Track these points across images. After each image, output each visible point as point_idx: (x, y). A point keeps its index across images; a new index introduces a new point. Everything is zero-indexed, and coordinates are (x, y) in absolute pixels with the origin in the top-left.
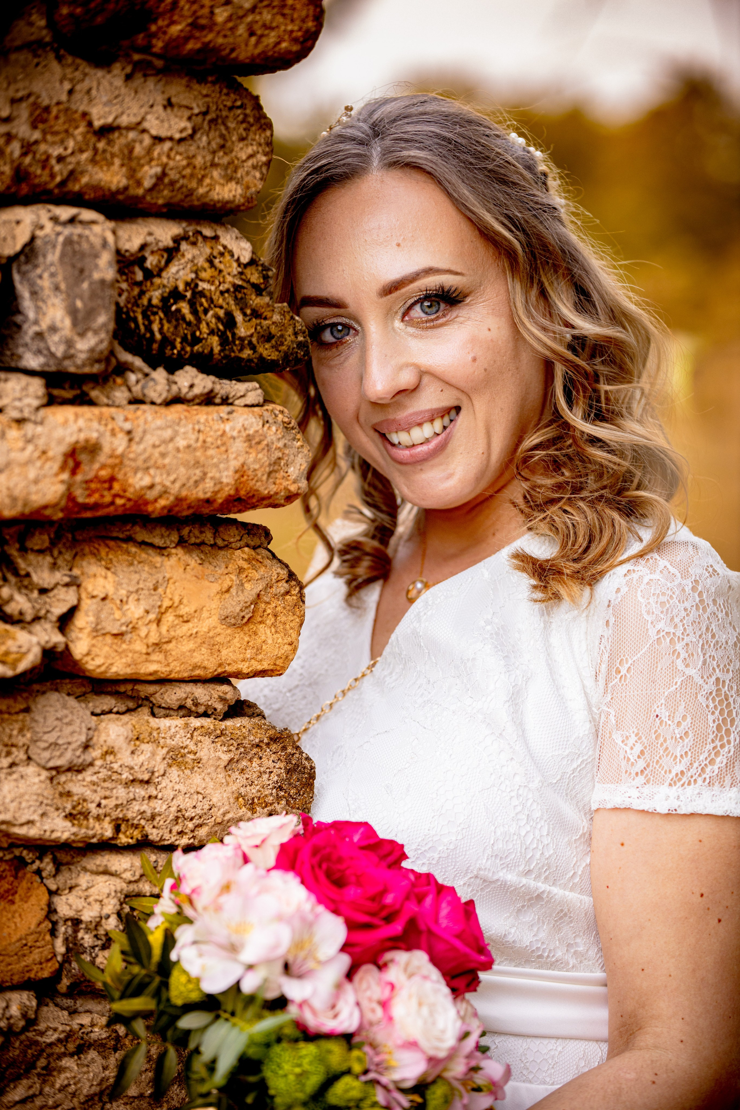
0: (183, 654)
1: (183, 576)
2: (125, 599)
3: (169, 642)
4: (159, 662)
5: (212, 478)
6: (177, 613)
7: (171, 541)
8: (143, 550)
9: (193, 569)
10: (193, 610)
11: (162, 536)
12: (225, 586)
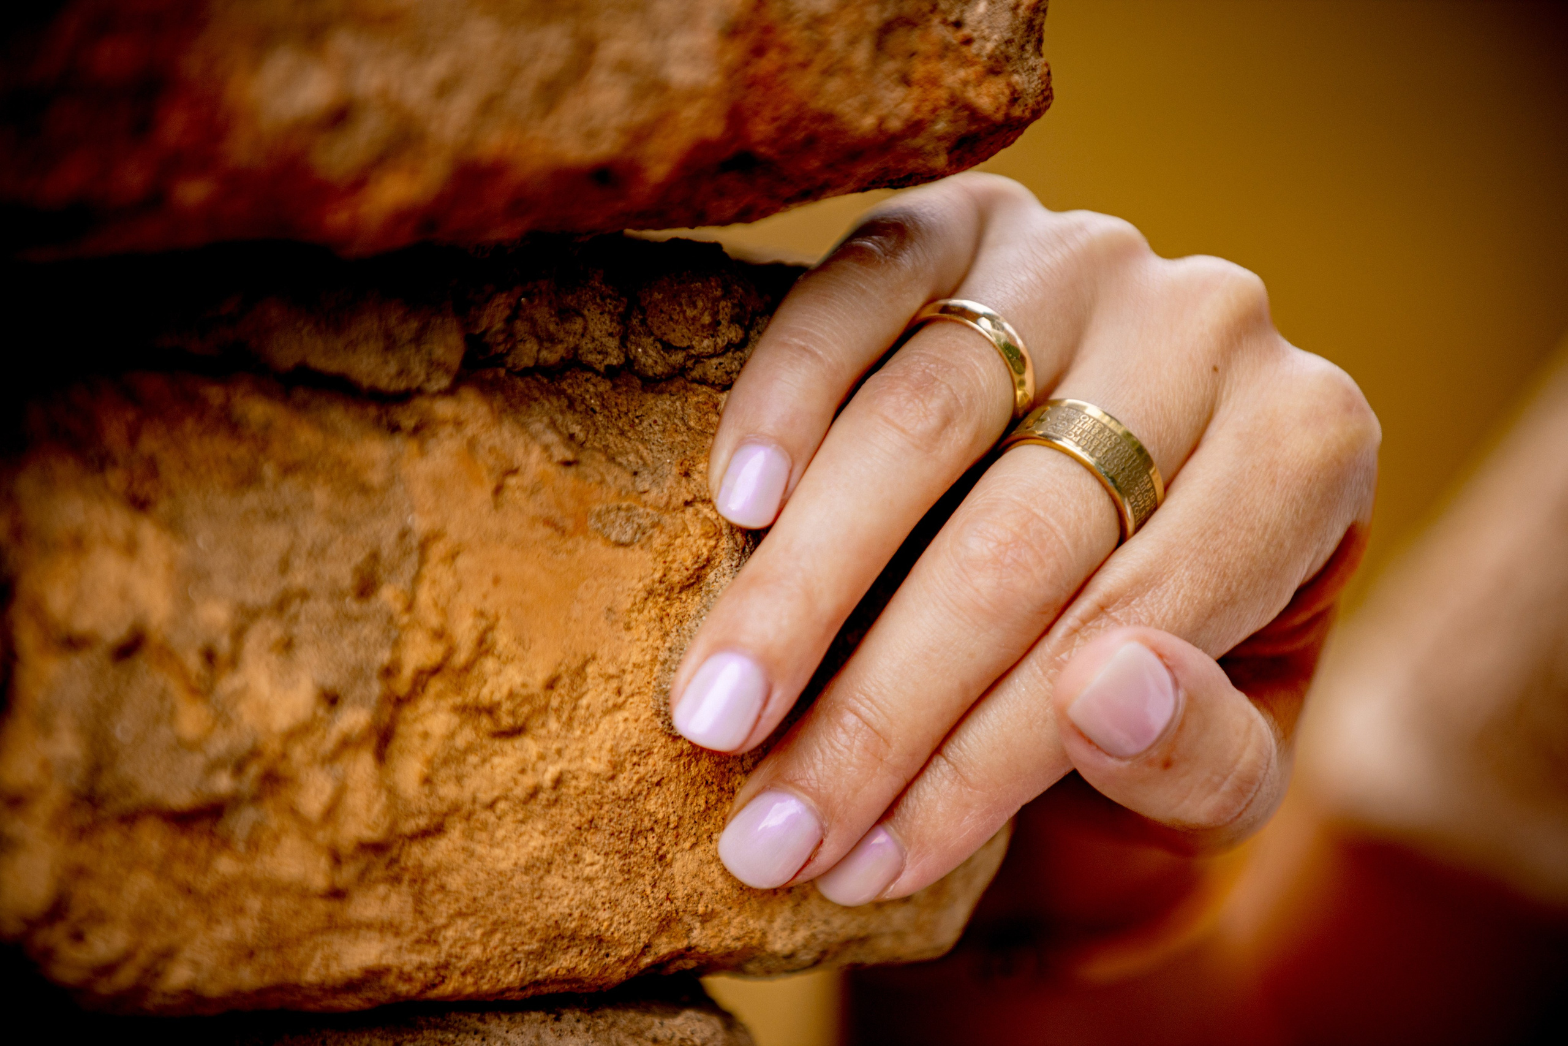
0: (502, 879)
1: (492, 524)
2: (224, 645)
3: (435, 830)
4: (388, 928)
5: (624, 67)
6: (471, 695)
7: (434, 365)
8: (301, 408)
9: (533, 491)
10: (541, 677)
11: (390, 344)
12: (684, 559)
